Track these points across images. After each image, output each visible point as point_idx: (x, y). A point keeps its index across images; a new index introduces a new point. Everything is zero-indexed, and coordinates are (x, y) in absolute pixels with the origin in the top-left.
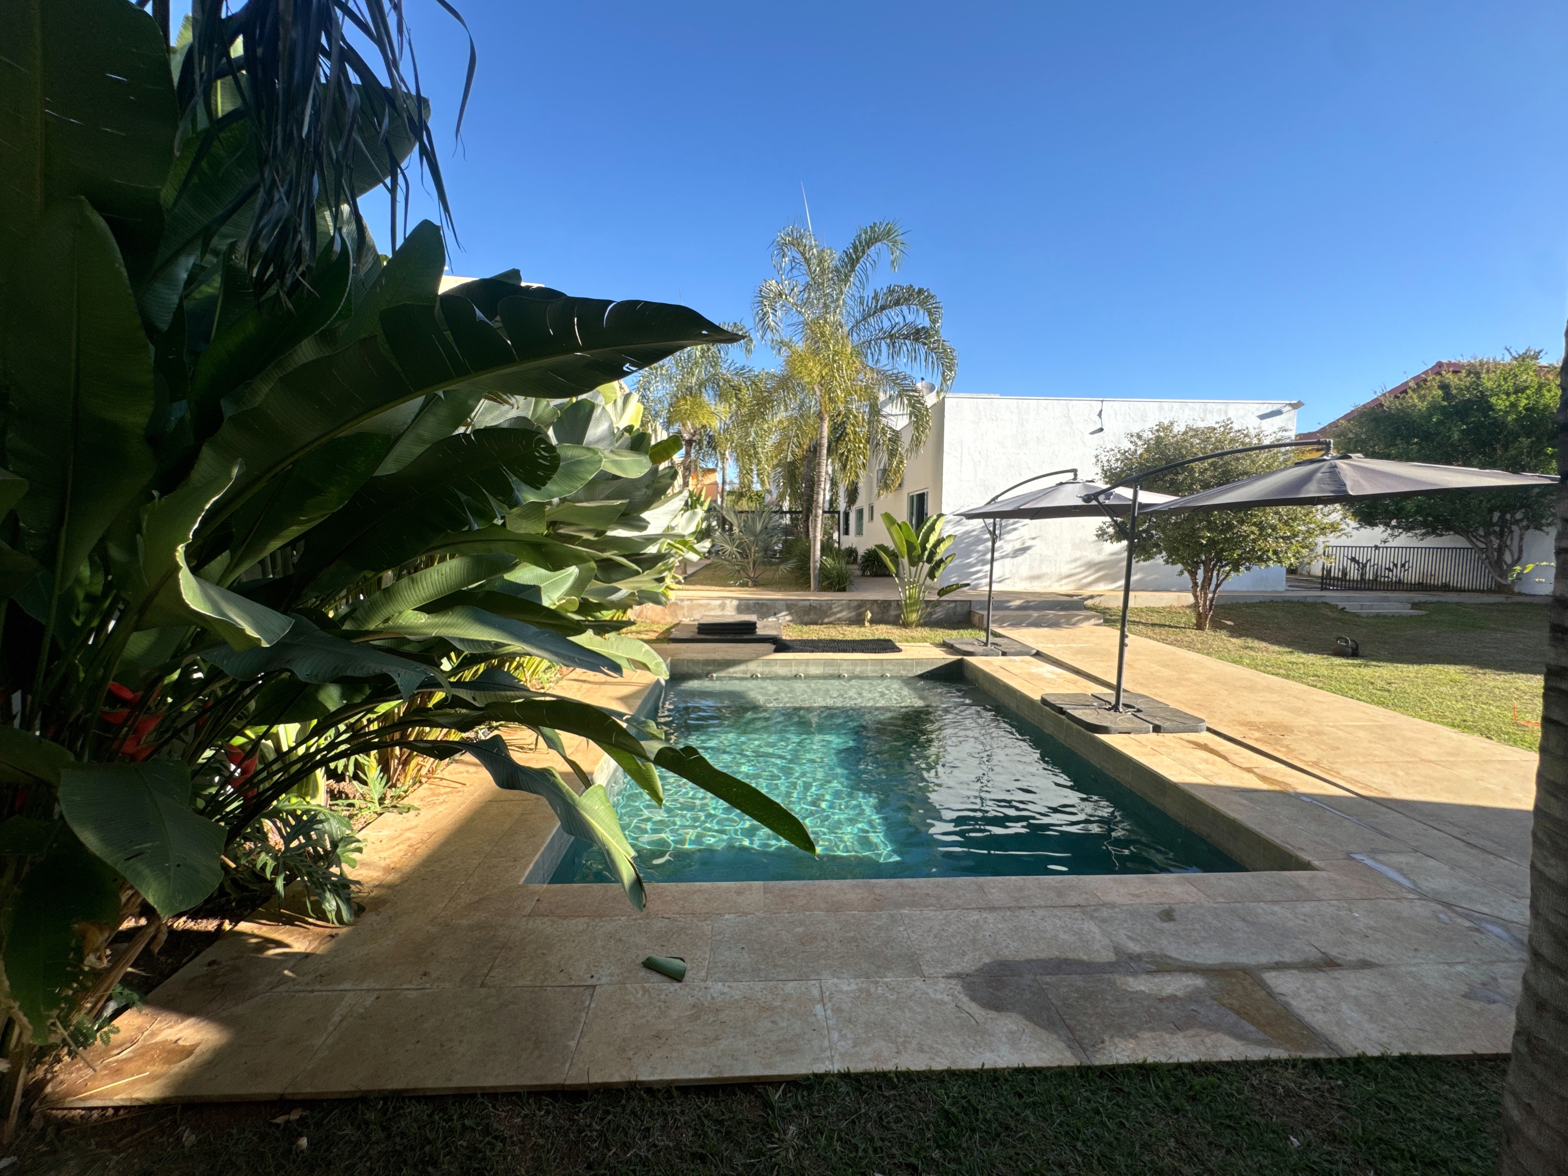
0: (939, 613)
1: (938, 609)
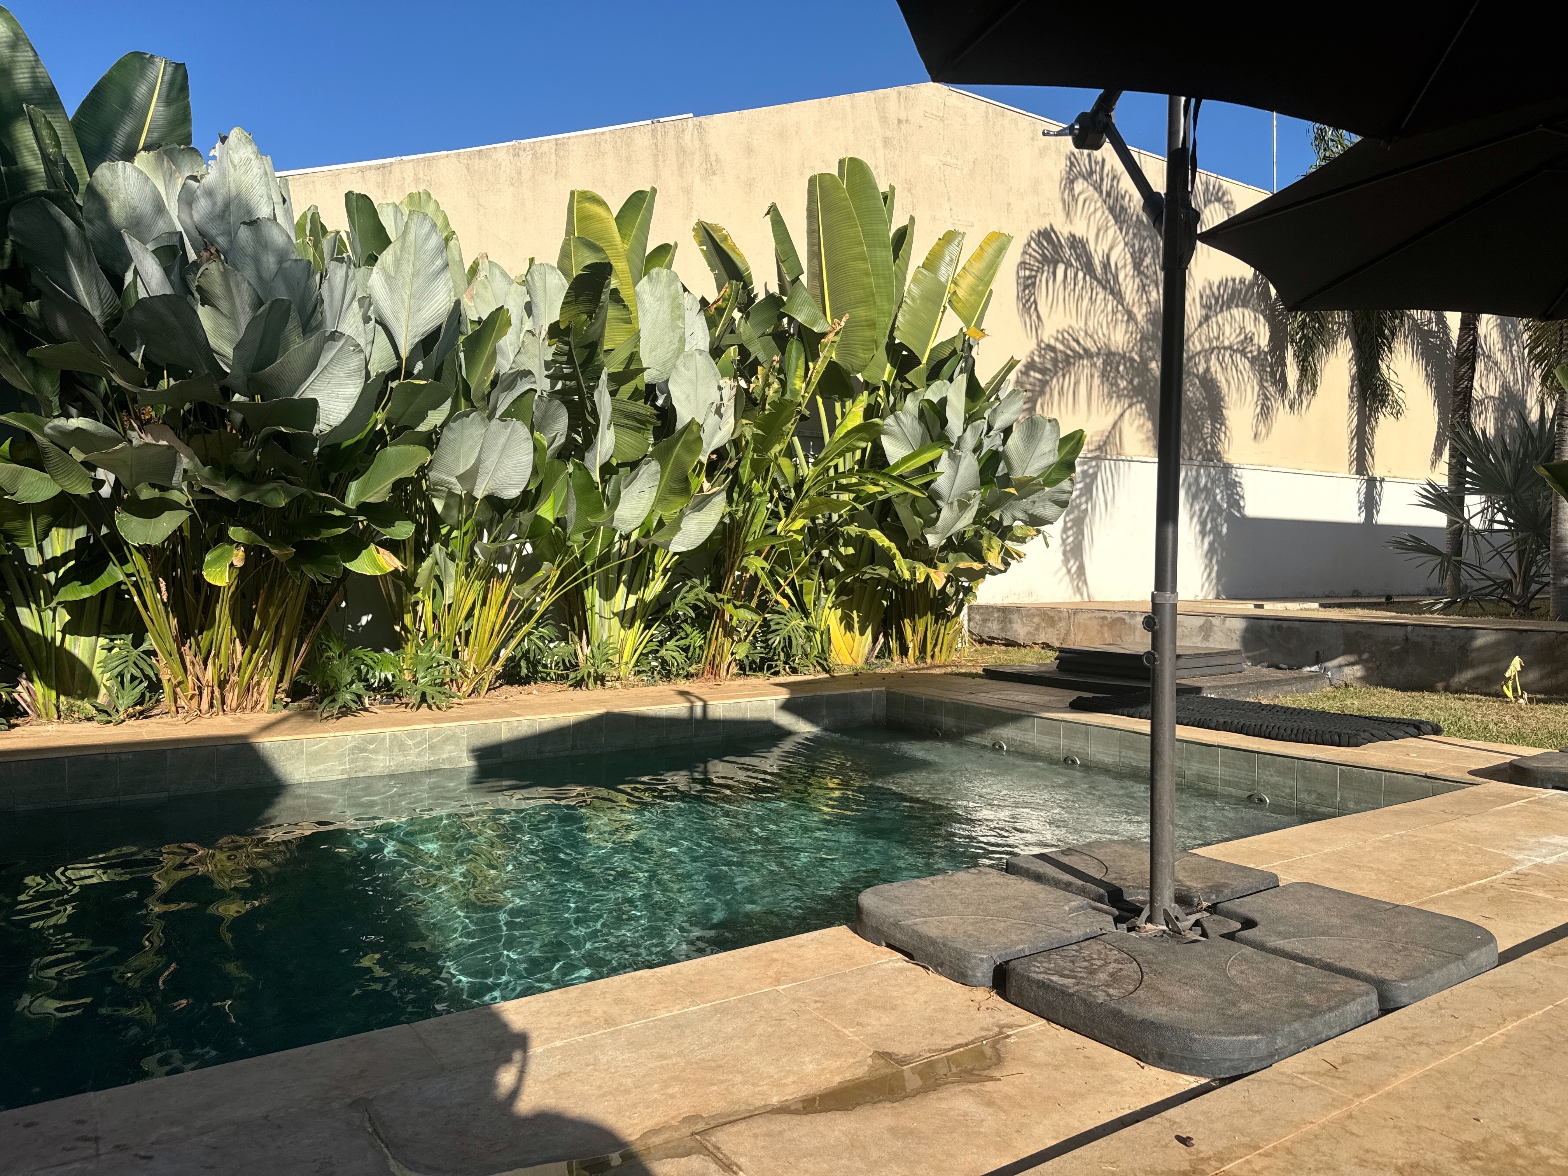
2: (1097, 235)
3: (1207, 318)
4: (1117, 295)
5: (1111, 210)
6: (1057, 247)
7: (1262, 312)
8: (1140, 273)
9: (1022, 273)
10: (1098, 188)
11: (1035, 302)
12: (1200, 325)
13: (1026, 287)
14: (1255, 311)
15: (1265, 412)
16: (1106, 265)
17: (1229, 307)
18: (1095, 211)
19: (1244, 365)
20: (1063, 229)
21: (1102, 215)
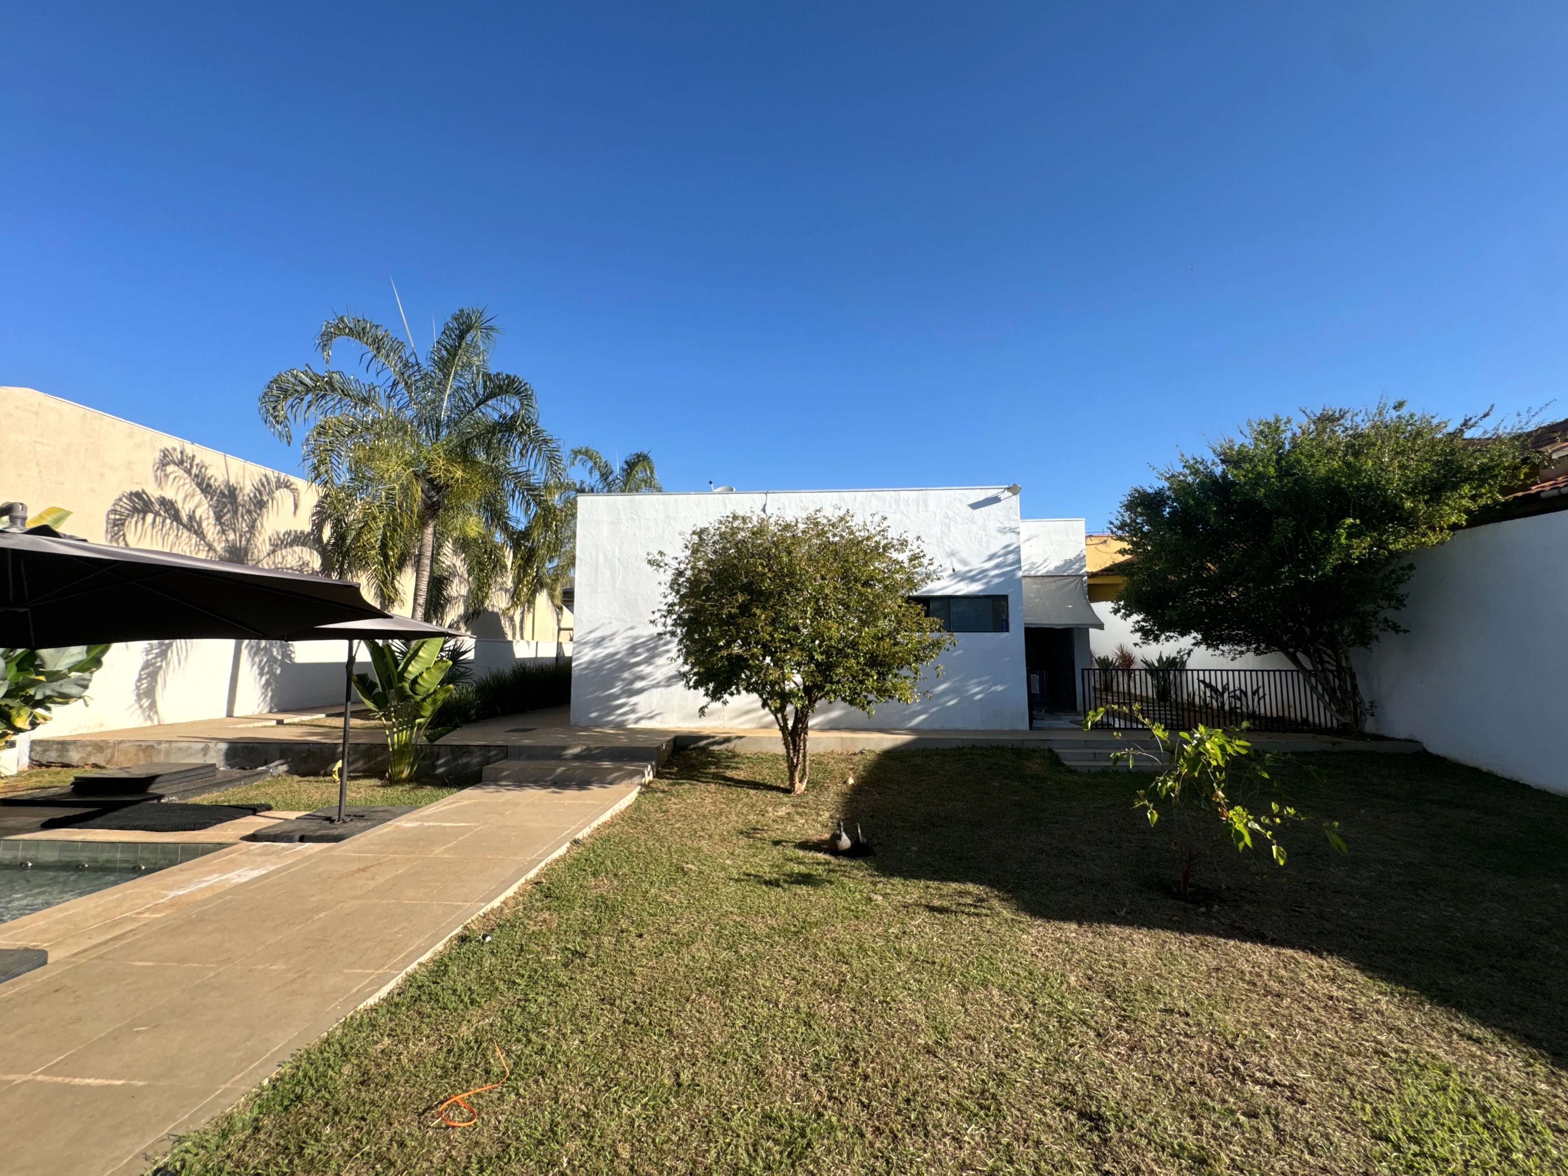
2: (185, 499)
3: (274, 551)
4: (200, 534)
5: (199, 485)
6: (147, 502)
7: (316, 550)
8: (221, 524)
9: (112, 517)
10: (189, 472)
11: (124, 535)
12: (269, 555)
13: (115, 525)
14: (310, 548)
16: (191, 518)
17: (291, 546)
18: (184, 484)
20: (154, 492)
21: (189, 486)
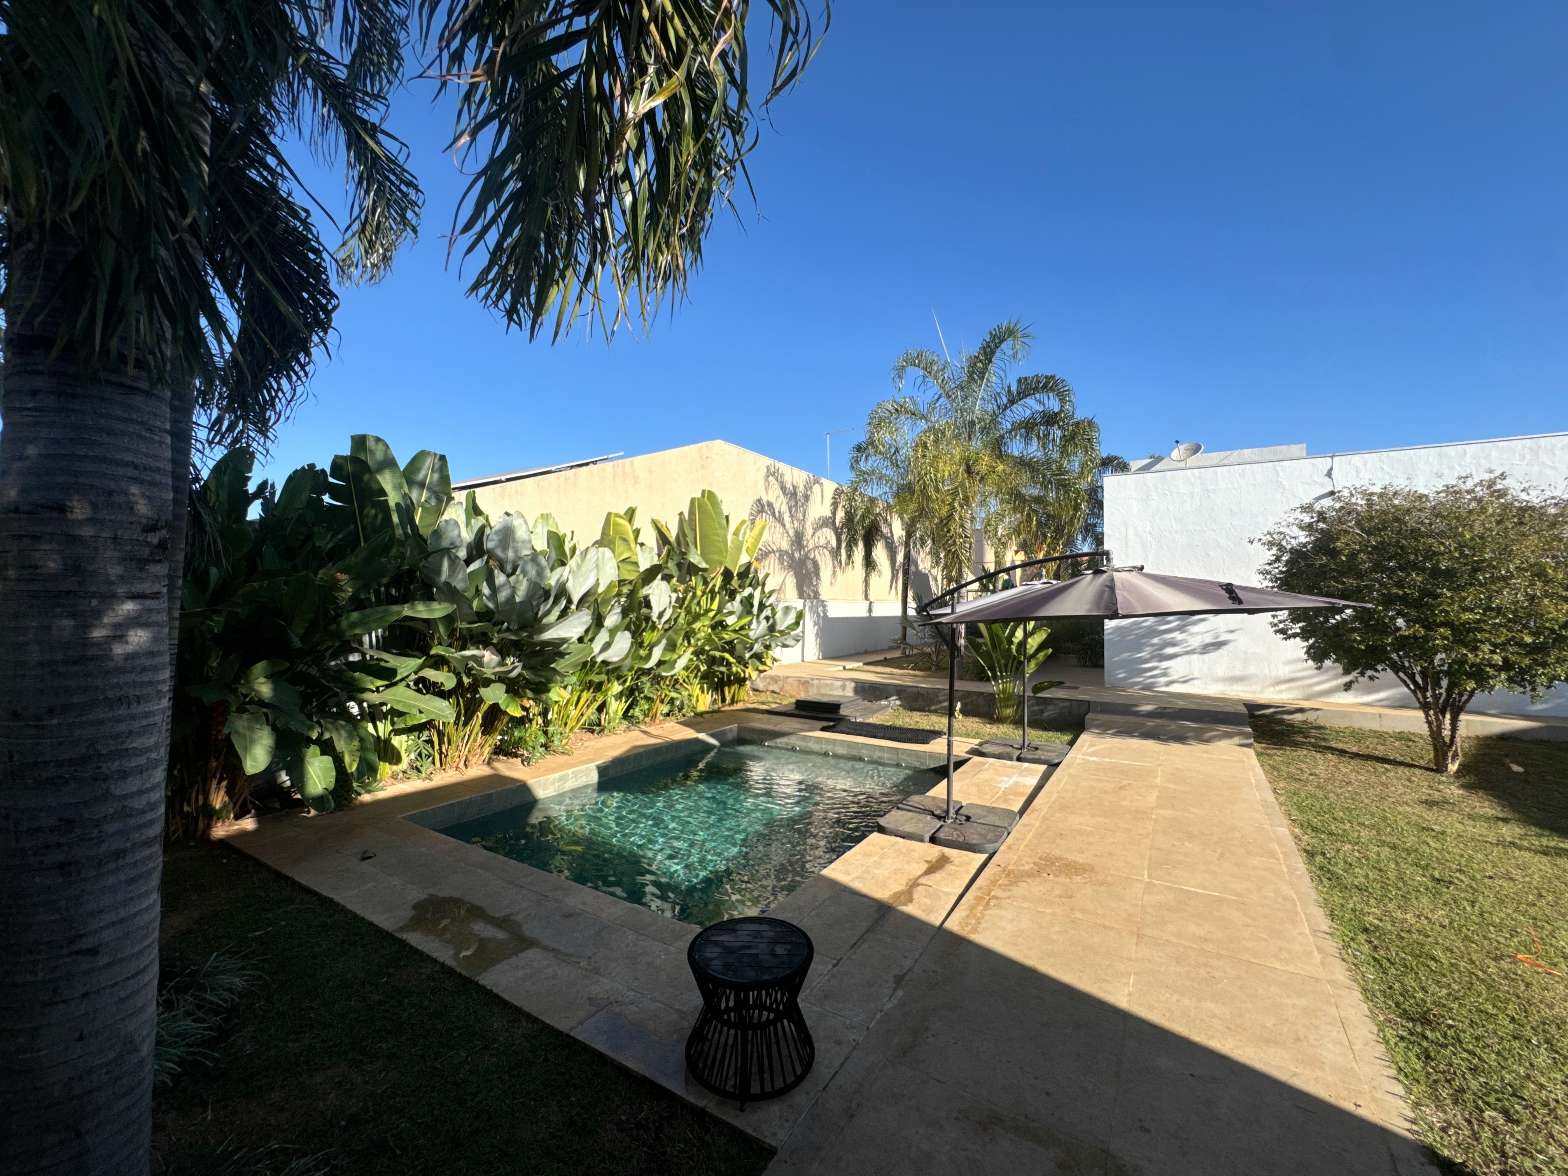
0: (1050, 712)
1: (1050, 708)
2: (777, 500)
3: (814, 533)
4: (783, 525)
6: (763, 506)
7: (833, 530)
8: (791, 515)
10: (777, 479)
12: (811, 537)
14: (830, 529)
15: (834, 573)
16: (780, 513)
17: (821, 528)
18: (776, 489)
19: (827, 553)
20: (765, 500)
21: (779, 491)
